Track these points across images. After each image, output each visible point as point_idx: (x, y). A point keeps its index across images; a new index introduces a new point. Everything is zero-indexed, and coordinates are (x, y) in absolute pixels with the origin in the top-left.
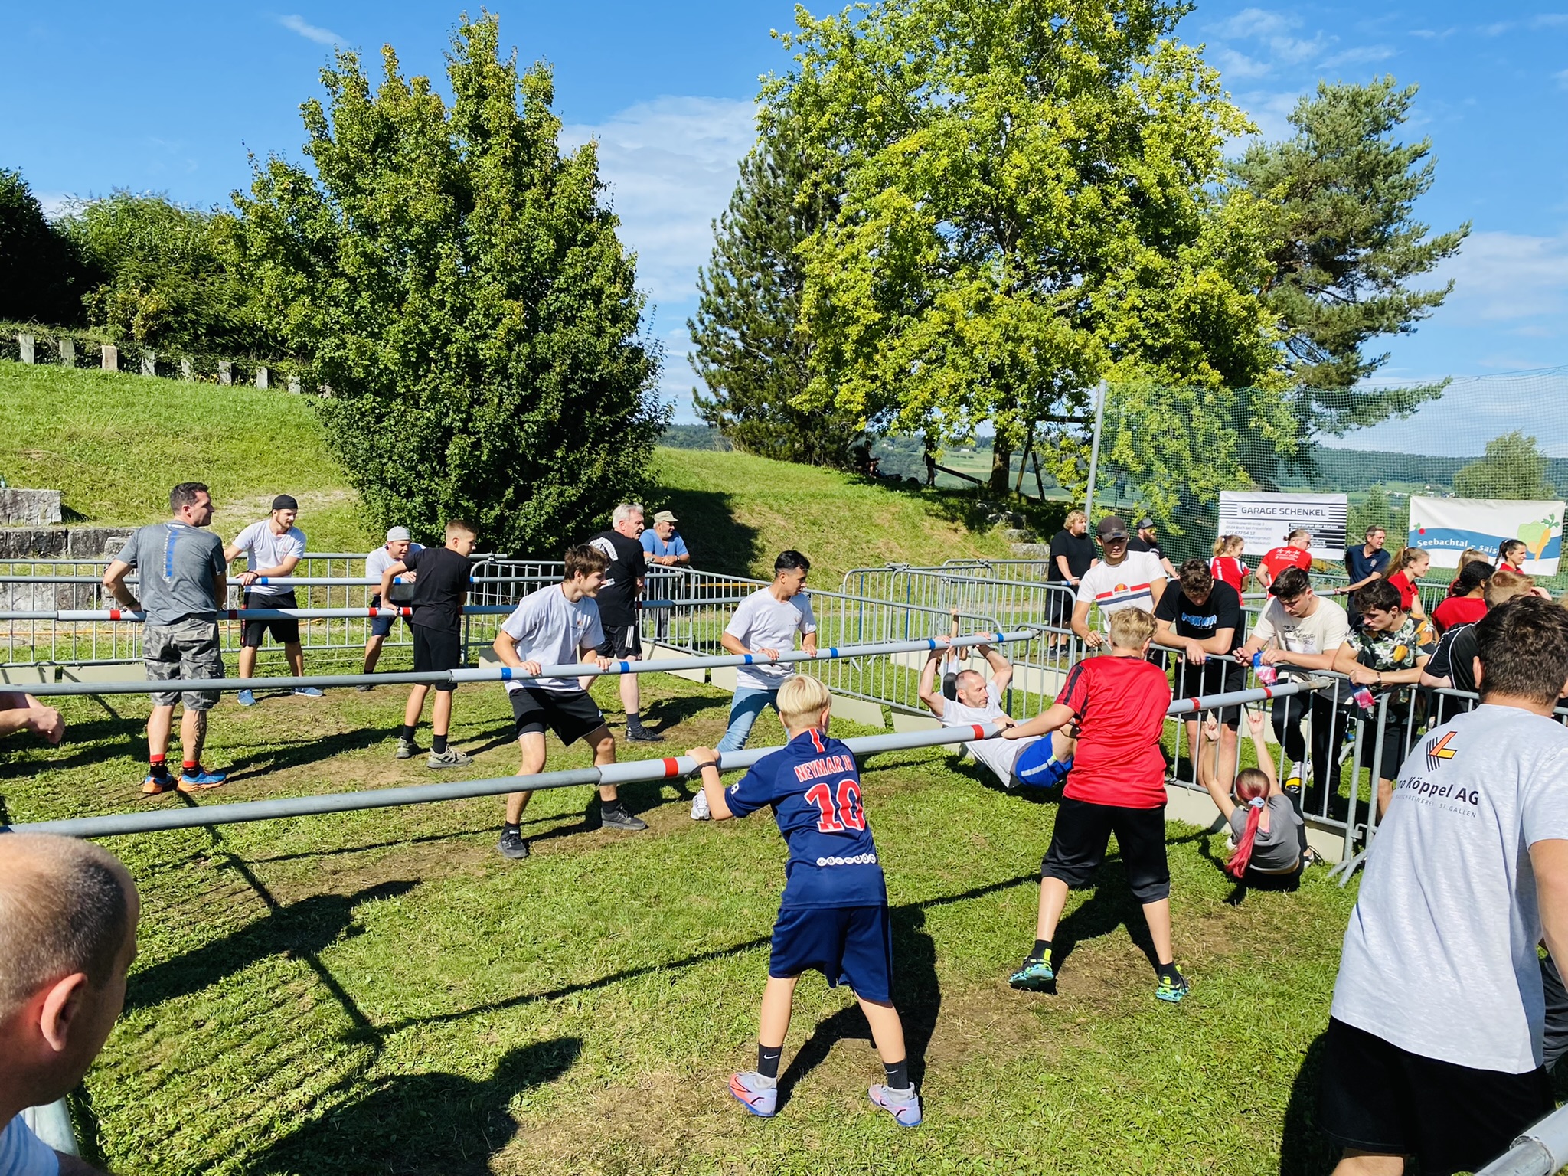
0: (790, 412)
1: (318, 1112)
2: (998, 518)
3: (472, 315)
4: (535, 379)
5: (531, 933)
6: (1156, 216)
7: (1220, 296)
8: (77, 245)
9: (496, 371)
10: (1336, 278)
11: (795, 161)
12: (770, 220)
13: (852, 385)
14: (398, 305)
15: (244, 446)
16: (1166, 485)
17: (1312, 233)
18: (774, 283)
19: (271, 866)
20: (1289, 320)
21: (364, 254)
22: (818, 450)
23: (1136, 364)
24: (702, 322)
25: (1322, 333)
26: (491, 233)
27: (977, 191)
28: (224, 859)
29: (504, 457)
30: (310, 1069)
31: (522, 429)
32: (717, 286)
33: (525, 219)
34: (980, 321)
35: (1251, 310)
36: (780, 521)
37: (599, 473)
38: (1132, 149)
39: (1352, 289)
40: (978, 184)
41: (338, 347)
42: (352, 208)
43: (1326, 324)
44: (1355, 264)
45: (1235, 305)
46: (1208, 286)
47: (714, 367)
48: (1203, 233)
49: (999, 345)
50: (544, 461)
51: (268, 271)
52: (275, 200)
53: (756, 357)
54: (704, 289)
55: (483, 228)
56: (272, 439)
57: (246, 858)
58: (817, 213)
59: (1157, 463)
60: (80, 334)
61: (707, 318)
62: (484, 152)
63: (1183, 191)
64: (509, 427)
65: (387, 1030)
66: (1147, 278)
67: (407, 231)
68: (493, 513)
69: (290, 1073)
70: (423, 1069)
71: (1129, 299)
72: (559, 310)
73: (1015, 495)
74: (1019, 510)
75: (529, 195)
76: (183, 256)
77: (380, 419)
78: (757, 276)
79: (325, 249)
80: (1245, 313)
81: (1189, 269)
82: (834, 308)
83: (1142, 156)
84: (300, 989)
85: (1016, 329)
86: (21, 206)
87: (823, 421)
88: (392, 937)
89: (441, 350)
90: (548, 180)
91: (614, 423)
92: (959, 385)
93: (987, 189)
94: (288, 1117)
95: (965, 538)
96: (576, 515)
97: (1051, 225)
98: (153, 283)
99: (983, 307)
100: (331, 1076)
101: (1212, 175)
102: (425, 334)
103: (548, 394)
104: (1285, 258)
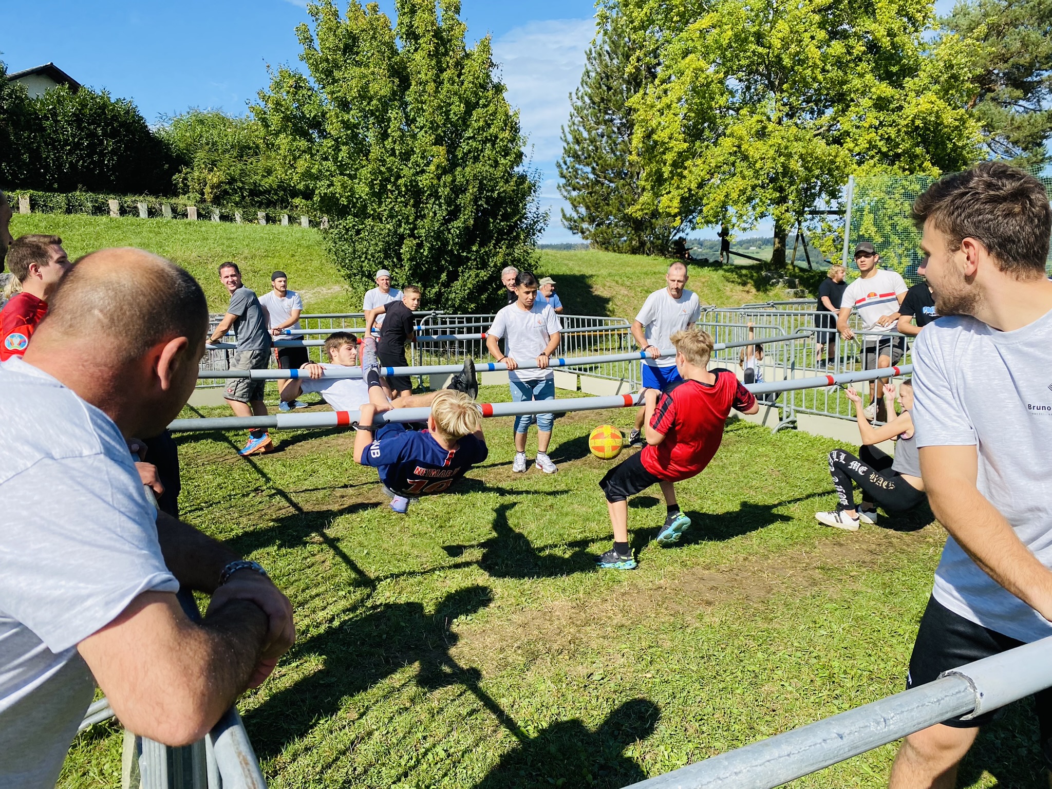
0: (628, 219)
1: (336, 623)
2: (778, 282)
3: (413, 158)
4: (456, 199)
5: (469, 526)
6: (886, 59)
7: (937, 112)
8: (168, 144)
9: (430, 195)
10: (1026, 95)
11: (624, 47)
12: (609, 89)
13: (670, 196)
14: (367, 155)
15: (275, 261)
16: (900, 252)
17: (1006, 62)
18: (614, 132)
19: (303, 494)
20: (989, 128)
21: (343, 122)
22: (648, 244)
23: (875, 165)
24: (565, 163)
25: (1015, 135)
26: (422, 103)
27: (754, 52)
28: (273, 491)
29: (439, 252)
30: (331, 600)
31: (450, 233)
32: (575, 137)
33: (444, 92)
34: (759, 144)
35: (962, 121)
36: (624, 291)
37: (501, 260)
38: (866, 12)
39: (1039, 101)
40: (754, 47)
41: (329, 186)
42: (333, 93)
43: (1018, 128)
44: (1040, 82)
45: (949, 118)
46: (929, 106)
47: (574, 194)
48: (923, 67)
49: (774, 159)
50: (465, 254)
51: (283, 141)
52: (285, 93)
53: (603, 184)
54: (566, 141)
55: (417, 99)
56: (293, 256)
57: (287, 490)
58: (641, 81)
59: (892, 236)
60: (173, 201)
61: (569, 160)
62: (416, 50)
63: (905, 38)
64: (442, 232)
65: (379, 579)
66: (881, 104)
67: (369, 104)
68: (434, 290)
69: (317, 602)
70: (403, 600)
71: (868, 120)
72: (470, 152)
73: (790, 267)
74: (794, 276)
75: (445, 75)
76: (233, 147)
77: (358, 232)
78: (602, 129)
79: (317, 123)
80: (957, 123)
81: (913, 94)
82: (656, 142)
83: (875, 16)
84: (322, 559)
85: (786, 148)
86: (134, 121)
87: (652, 224)
88: (380, 530)
89: (395, 184)
90: (459, 65)
91: (510, 226)
92: (746, 189)
93: (760, 50)
94: (318, 626)
95: (756, 297)
96: (486, 290)
97: (808, 72)
98: (215, 165)
99: (762, 134)
100: (343, 604)
101: (928, 25)
102: (384, 173)
103: (465, 209)
104: (985, 81)
